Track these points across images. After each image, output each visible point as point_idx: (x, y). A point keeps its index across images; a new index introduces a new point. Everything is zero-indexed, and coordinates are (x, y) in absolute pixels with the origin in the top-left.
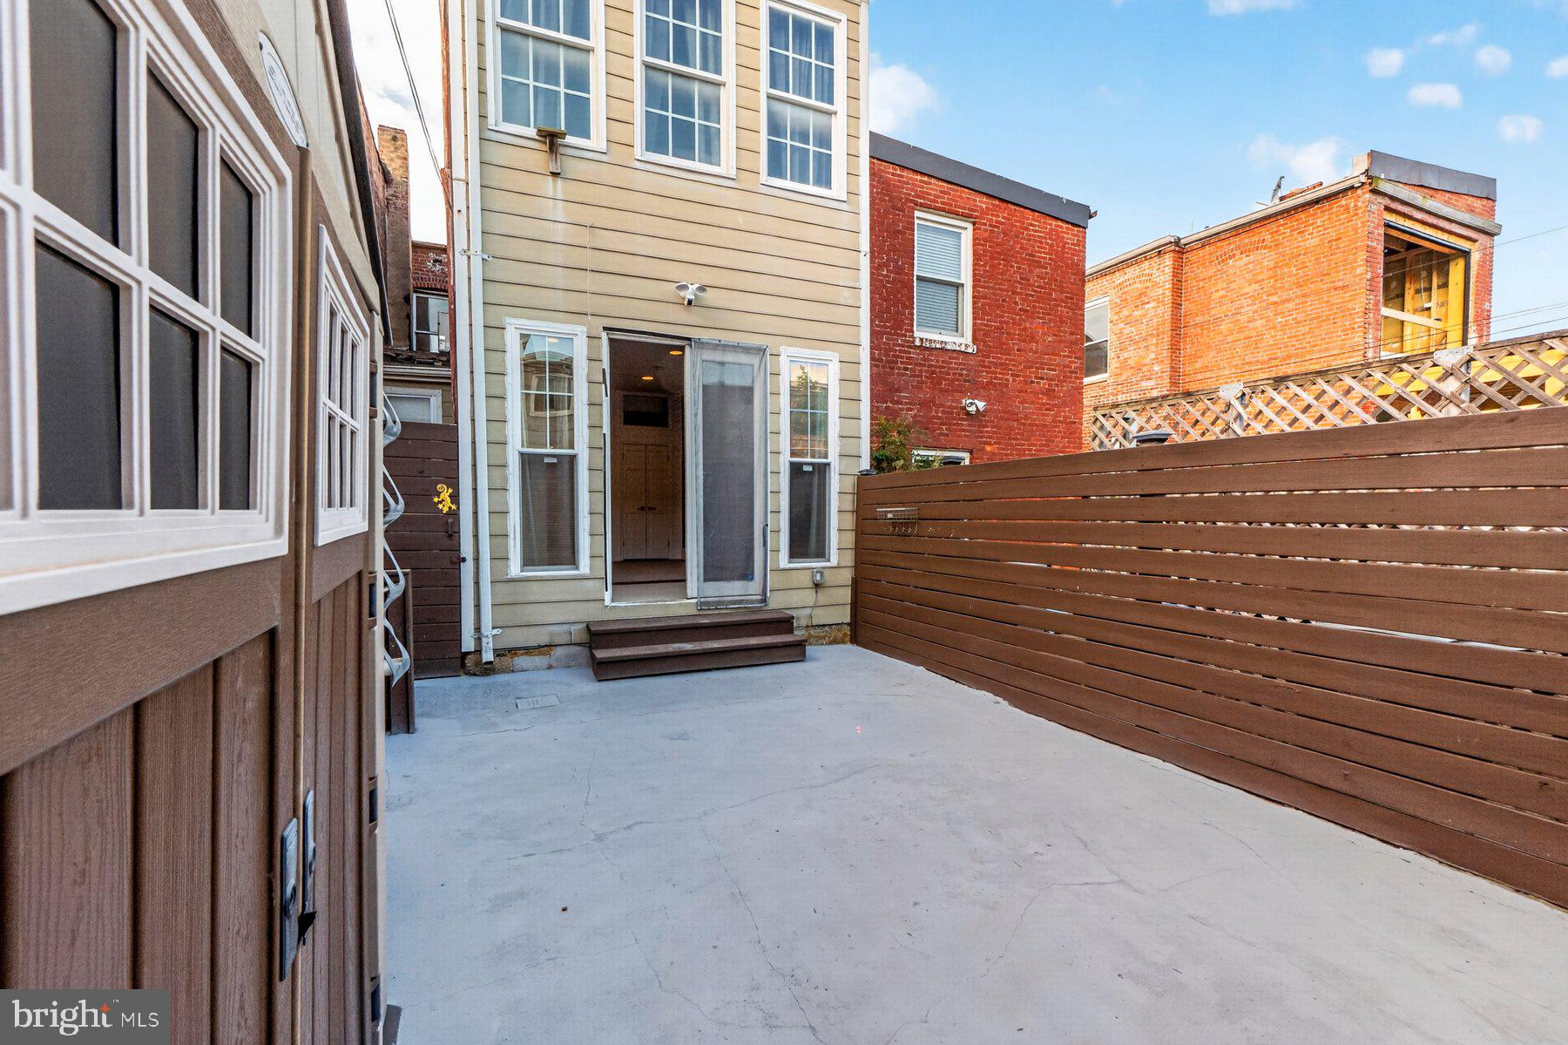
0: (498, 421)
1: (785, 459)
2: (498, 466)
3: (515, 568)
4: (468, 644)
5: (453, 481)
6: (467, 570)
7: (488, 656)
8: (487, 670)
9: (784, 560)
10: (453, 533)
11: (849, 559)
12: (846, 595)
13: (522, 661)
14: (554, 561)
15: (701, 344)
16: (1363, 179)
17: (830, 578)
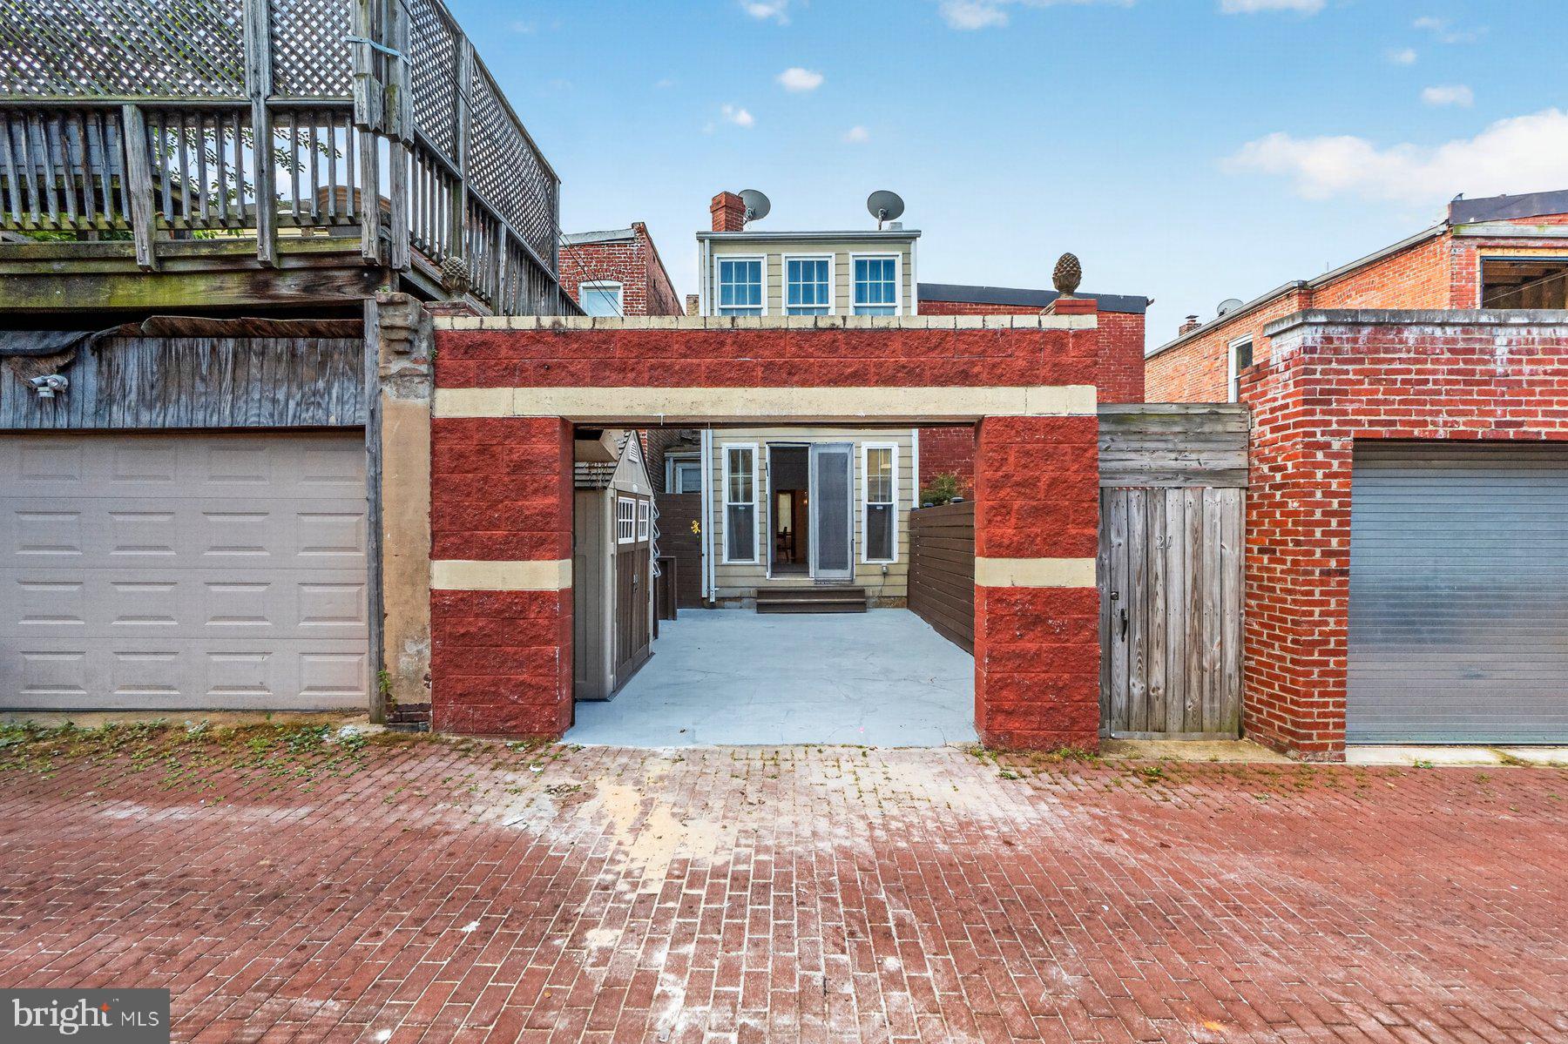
0: (717, 491)
1: (865, 502)
2: (717, 512)
3: (725, 560)
4: (704, 595)
5: (699, 520)
6: (704, 559)
7: (712, 600)
8: (713, 606)
9: (864, 559)
10: (699, 543)
11: (906, 559)
12: (904, 580)
13: (727, 603)
14: (740, 557)
15: (815, 445)
16: (1445, 228)
17: (892, 570)
